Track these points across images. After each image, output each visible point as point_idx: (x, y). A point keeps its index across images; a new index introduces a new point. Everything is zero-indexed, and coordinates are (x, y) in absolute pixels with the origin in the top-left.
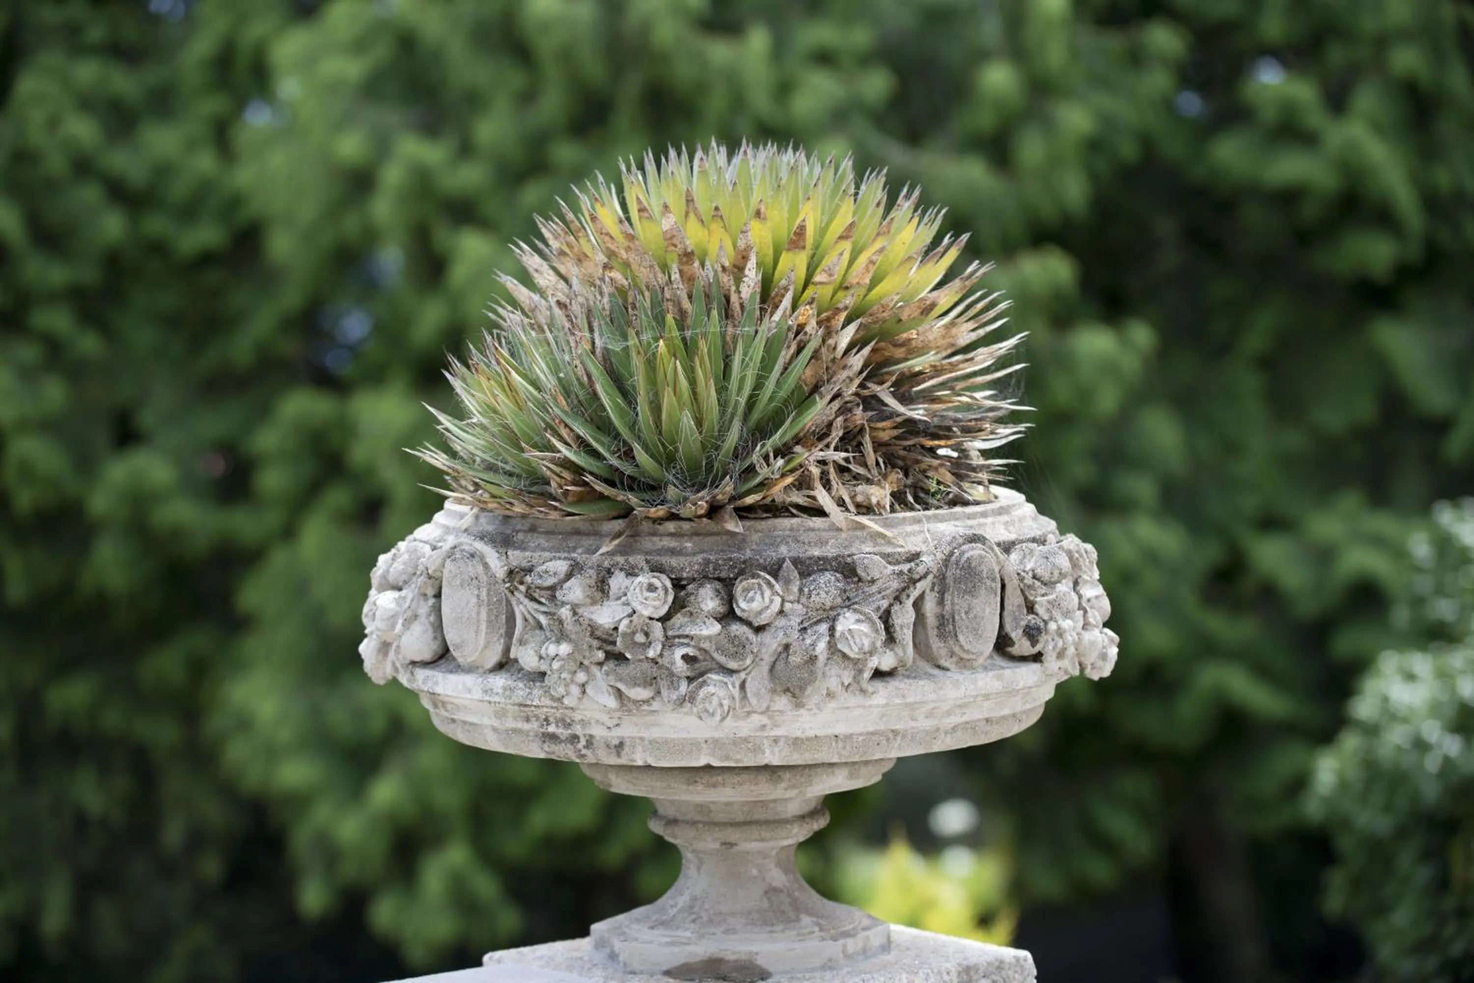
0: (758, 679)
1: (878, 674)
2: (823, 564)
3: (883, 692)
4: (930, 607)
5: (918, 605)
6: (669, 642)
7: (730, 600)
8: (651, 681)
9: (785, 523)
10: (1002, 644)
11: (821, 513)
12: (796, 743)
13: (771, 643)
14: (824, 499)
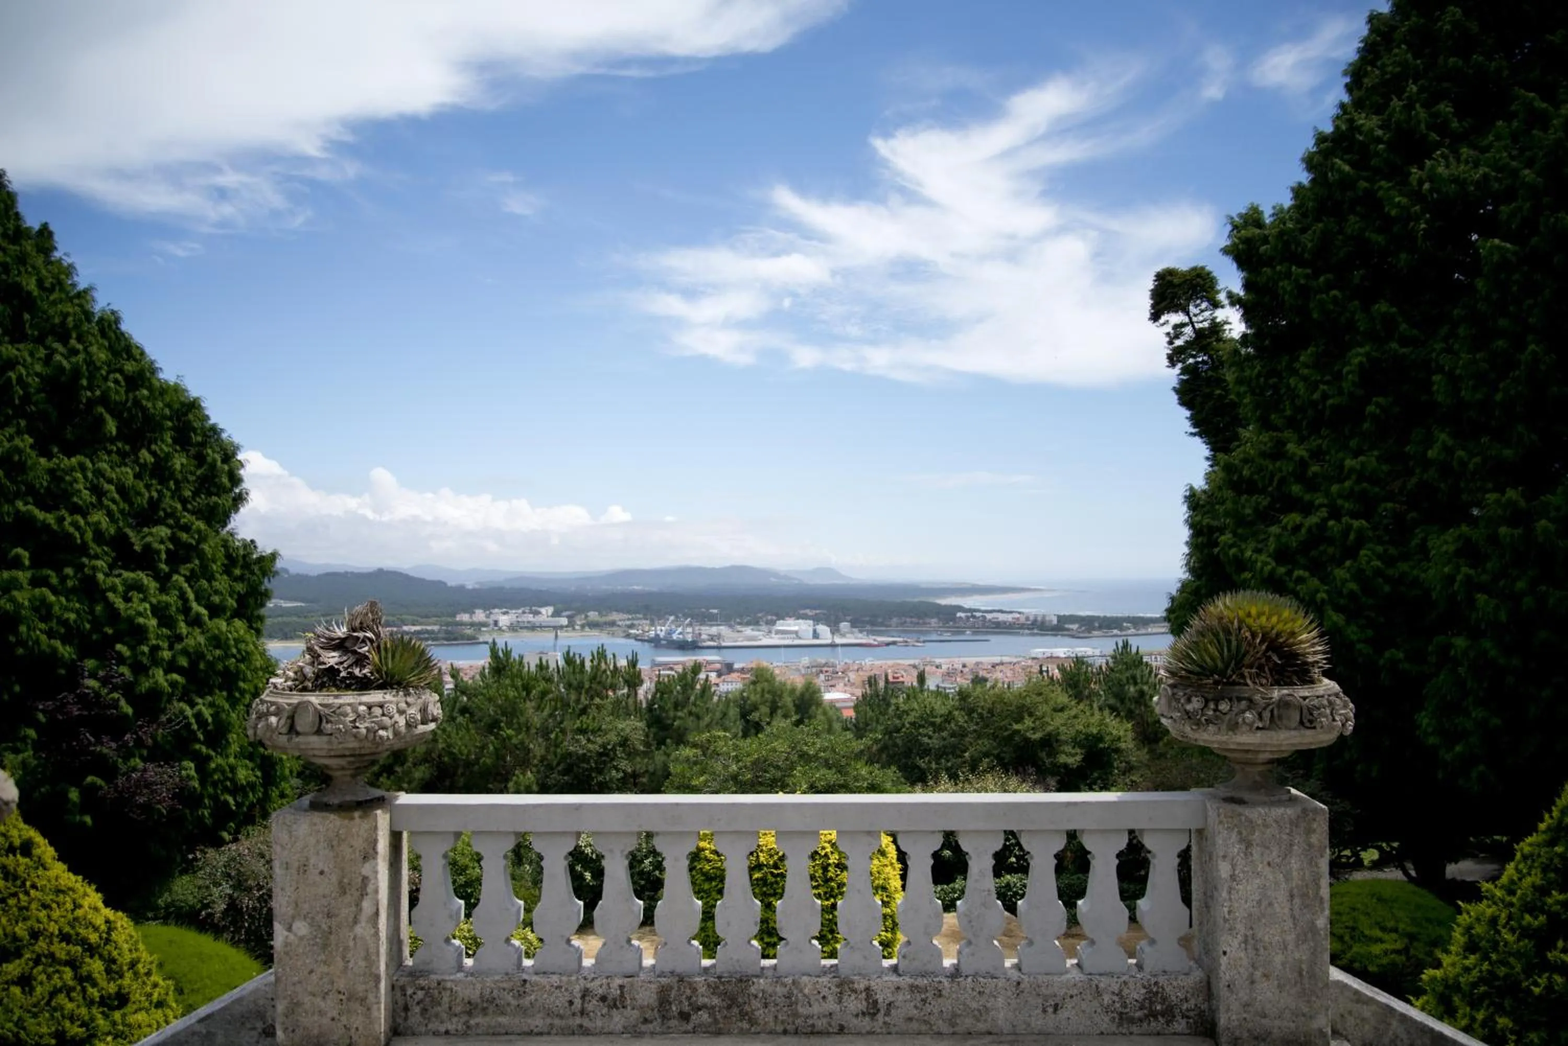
0: (1224, 727)
1: (1258, 728)
2: (1244, 699)
3: (1259, 734)
4: (1276, 712)
5: (1272, 711)
6: (1203, 715)
7: (1217, 705)
8: (1198, 724)
9: (1237, 687)
10: (1301, 723)
11: (1247, 685)
12: (1239, 744)
13: (1228, 717)
14: (1249, 682)
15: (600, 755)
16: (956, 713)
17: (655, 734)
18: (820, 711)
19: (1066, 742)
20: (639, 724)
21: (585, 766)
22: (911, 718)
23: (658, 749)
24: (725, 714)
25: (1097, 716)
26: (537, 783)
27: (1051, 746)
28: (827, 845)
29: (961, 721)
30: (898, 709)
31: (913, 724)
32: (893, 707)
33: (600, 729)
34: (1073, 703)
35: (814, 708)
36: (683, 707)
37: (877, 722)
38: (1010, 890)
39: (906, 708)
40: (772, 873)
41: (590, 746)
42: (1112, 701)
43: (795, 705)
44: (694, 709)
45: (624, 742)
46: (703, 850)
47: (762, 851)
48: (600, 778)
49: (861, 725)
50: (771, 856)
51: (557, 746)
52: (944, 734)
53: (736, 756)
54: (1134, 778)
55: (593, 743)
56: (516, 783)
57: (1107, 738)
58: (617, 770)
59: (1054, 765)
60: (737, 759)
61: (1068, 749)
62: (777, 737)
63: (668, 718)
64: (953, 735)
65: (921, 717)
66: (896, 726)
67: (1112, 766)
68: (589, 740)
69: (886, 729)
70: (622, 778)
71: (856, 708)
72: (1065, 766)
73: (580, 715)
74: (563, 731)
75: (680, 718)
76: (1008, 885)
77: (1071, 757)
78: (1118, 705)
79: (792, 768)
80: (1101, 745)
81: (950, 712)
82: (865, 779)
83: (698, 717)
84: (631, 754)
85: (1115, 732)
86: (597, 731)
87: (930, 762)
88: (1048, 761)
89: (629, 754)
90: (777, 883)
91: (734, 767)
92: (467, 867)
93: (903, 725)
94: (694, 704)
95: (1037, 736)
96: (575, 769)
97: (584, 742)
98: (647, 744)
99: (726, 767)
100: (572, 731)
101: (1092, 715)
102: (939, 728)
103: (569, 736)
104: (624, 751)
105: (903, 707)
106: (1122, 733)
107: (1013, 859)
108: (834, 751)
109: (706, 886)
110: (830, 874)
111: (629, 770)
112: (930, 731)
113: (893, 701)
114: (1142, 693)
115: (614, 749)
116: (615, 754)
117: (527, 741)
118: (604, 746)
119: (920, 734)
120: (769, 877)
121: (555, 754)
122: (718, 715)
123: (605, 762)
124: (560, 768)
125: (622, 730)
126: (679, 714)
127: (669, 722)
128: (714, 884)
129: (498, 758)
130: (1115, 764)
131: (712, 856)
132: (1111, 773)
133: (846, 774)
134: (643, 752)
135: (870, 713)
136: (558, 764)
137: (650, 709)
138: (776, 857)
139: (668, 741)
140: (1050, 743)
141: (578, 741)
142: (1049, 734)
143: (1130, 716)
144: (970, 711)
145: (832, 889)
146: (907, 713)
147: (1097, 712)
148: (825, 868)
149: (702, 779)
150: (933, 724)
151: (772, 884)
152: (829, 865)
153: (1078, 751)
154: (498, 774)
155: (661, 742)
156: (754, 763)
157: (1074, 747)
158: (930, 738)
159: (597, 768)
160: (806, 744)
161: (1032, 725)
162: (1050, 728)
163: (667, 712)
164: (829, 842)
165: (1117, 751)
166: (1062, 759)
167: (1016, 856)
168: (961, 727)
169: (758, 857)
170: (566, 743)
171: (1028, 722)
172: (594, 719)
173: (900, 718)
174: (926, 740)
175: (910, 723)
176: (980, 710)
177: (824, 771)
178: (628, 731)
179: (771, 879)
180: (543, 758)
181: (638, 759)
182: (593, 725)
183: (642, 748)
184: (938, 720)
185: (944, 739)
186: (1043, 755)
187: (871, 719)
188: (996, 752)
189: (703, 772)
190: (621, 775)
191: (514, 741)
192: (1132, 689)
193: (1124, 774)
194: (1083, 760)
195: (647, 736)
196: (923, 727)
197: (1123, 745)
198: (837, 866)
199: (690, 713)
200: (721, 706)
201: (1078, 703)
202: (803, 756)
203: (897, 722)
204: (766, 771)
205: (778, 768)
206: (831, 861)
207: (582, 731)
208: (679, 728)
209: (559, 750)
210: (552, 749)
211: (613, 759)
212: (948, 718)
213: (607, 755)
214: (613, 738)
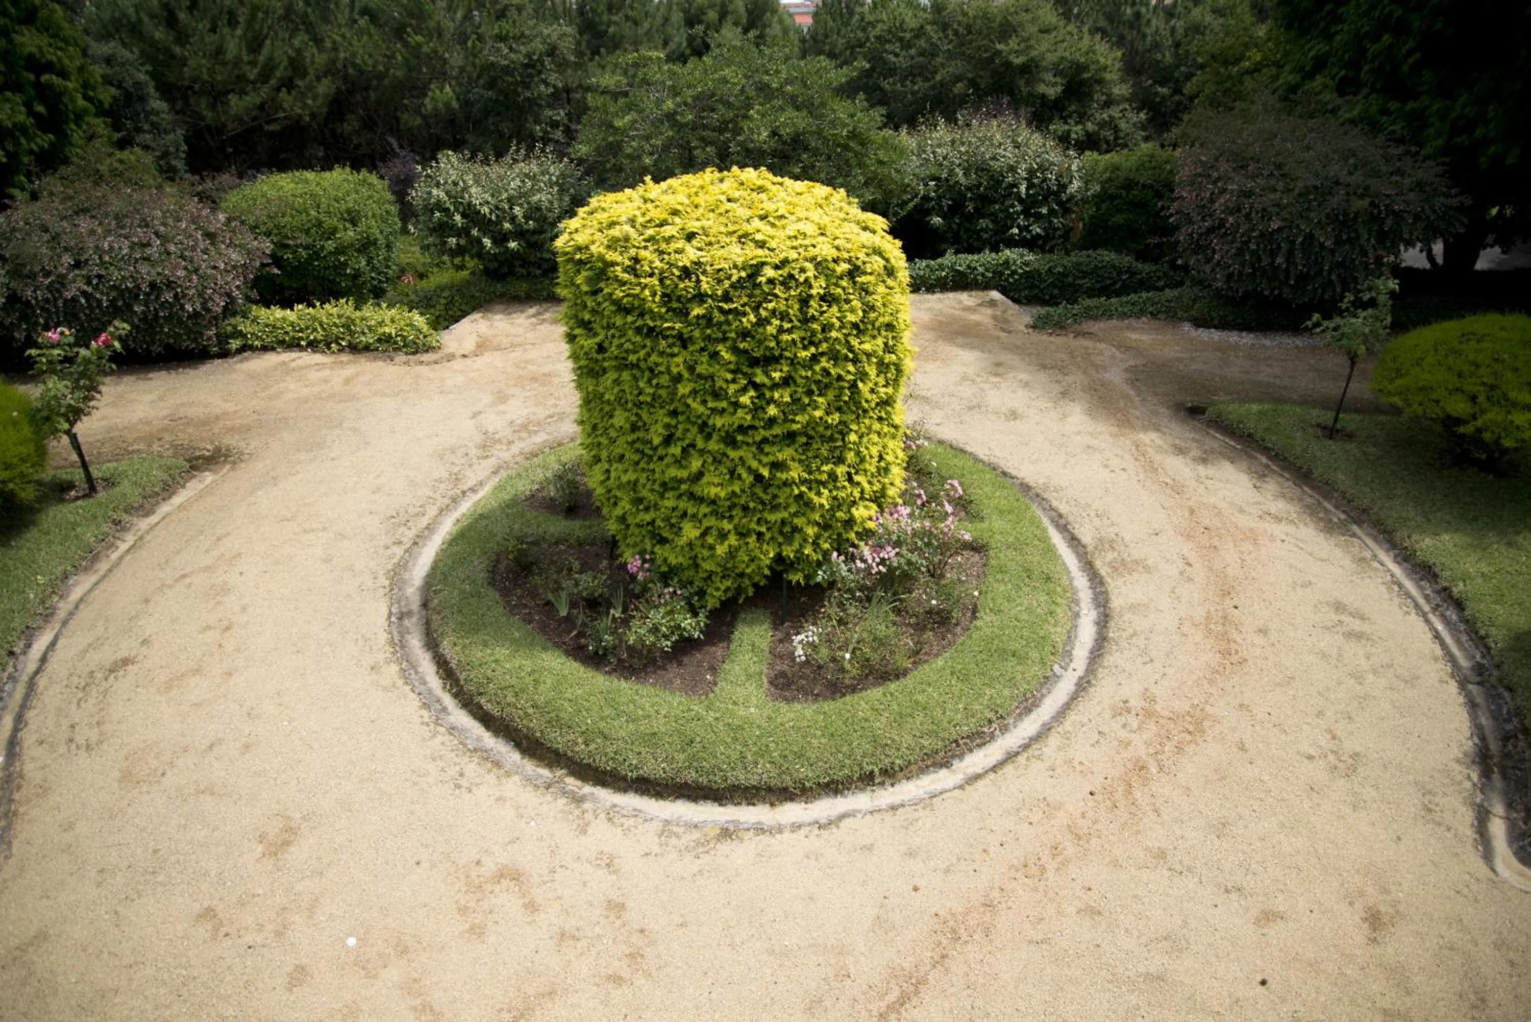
15: (527, 66)
16: (929, 28)
17: (588, 42)
18: (776, 18)
19: (1046, 69)
20: (569, 30)
21: (510, 79)
22: (877, 31)
23: (591, 60)
24: (666, 20)
25: (1086, 41)
26: (458, 99)
27: (1030, 72)
28: (809, 266)
29: (935, 37)
30: (863, 19)
31: (878, 38)
32: (857, 17)
33: (523, 35)
34: (1062, 23)
35: (768, 14)
36: (618, 10)
37: (838, 34)
38: (1008, 268)
39: (871, 19)
40: (721, 310)
41: (512, 56)
42: (1102, 23)
43: (747, 10)
44: (630, 13)
45: (552, 51)
46: (613, 264)
47: (704, 272)
48: (528, 94)
49: (820, 37)
50: (719, 281)
51: (475, 56)
52: (913, 51)
53: (673, 87)
54: (1113, 114)
55: (516, 52)
56: (433, 99)
57: (1092, 67)
58: (547, 85)
59: (1030, 94)
60: (675, 92)
61: (1049, 77)
62: (729, 63)
63: (602, 23)
64: (922, 54)
65: (890, 31)
66: (859, 40)
67: (1092, 99)
68: (511, 49)
69: (848, 42)
70: (553, 94)
71: (816, 15)
72: (1043, 96)
73: (498, 18)
74: (480, 38)
75: (615, 23)
76: (1007, 262)
77: (1051, 88)
78: (1109, 28)
79: (749, 107)
80: (1085, 76)
81: (922, 27)
82: (845, 125)
83: (636, 23)
84: (562, 65)
85: (1102, 60)
86: (521, 37)
87: (894, 84)
88: (1025, 90)
89: (559, 65)
90: (728, 323)
91: (670, 104)
92: (335, 230)
93: (868, 39)
94: (632, 8)
95: (1018, 61)
96: (499, 82)
97: (506, 51)
98: (579, 54)
99: (659, 102)
100: (490, 37)
101: (1081, 38)
102: (906, 45)
103: (490, 43)
104: (553, 62)
105: (869, 18)
106: (1109, 63)
107: (1016, 231)
108: (805, 85)
109: (619, 321)
110: (811, 311)
111: (560, 85)
112: (896, 47)
113: (858, 9)
114: (1138, 15)
115: (540, 60)
116: (542, 65)
117: (440, 50)
118: (529, 56)
119: (886, 51)
120: (716, 313)
121: (474, 65)
122: (659, 20)
123: (531, 76)
124: (481, 82)
125: (549, 36)
126: (615, 18)
127: (604, 27)
128: (630, 319)
129: (410, 70)
130: (1096, 97)
131: (626, 276)
132: (1089, 107)
133: (821, 117)
134: (575, 63)
135: (831, 23)
136: (479, 77)
137: (581, 11)
138: (727, 284)
139: (602, 50)
140: (1029, 69)
141: (498, 50)
142: (1032, 60)
143: (1121, 41)
144: (945, 27)
145: (814, 333)
146: (873, 25)
147: (1086, 36)
148: (804, 302)
149: (628, 118)
150: (901, 39)
151: (720, 324)
152: (811, 296)
153: (1059, 80)
154: (414, 88)
155: (595, 52)
156: (696, 98)
157: (1055, 76)
158: (897, 55)
159: (523, 82)
160: (767, 72)
161: (1016, 47)
162: (1034, 53)
163: (600, 15)
164: (812, 259)
165: (1100, 81)
166: (1042, 88)
167: (1019, 227)
168: (932, 44)
169: (698, 281)
170: (486, 52)
171: (1013, 43)
172: (514, 22)
173: (864, 30)
174: (892, 58)
175: (876, 37)
176: (955, 26)
177: (790, 112)
178: (555, 37)
179: (717, 316)
180: (462, 70)
181: (570, 71)
182: (514, 31)
183: (572, 58)
184: (908, 36)
185: (913, 58)
186: (1022, 83)
187: (832, 30)
188: (970, 75)
189: (629, 108)
190: (551, 90)
191: (425, 49)
192: (1129, 11)
193: (1102, 108)
194: (1063, 92)
195: (578, 43)
196: (890, 41)
197: (1108, 76)
198: (822, 298)
199: (627, 18)
200: (662, 9)
201: (1067, 24)
202: (763, 88)
203: (860, 34)
204: (713, 110)
205: (728, 105)
206: (814, 292)
207: (501, 38)
208: (614, 35)
209: (477, 61)
210: (471, 59)
211: (540, 72)
212: (919, 32)
213: (533, 67)
214: (538, 46)
